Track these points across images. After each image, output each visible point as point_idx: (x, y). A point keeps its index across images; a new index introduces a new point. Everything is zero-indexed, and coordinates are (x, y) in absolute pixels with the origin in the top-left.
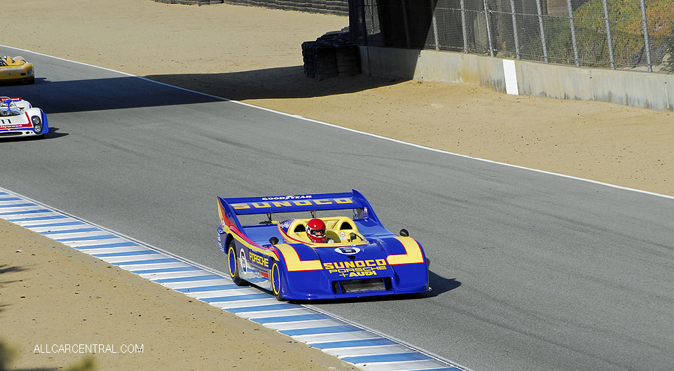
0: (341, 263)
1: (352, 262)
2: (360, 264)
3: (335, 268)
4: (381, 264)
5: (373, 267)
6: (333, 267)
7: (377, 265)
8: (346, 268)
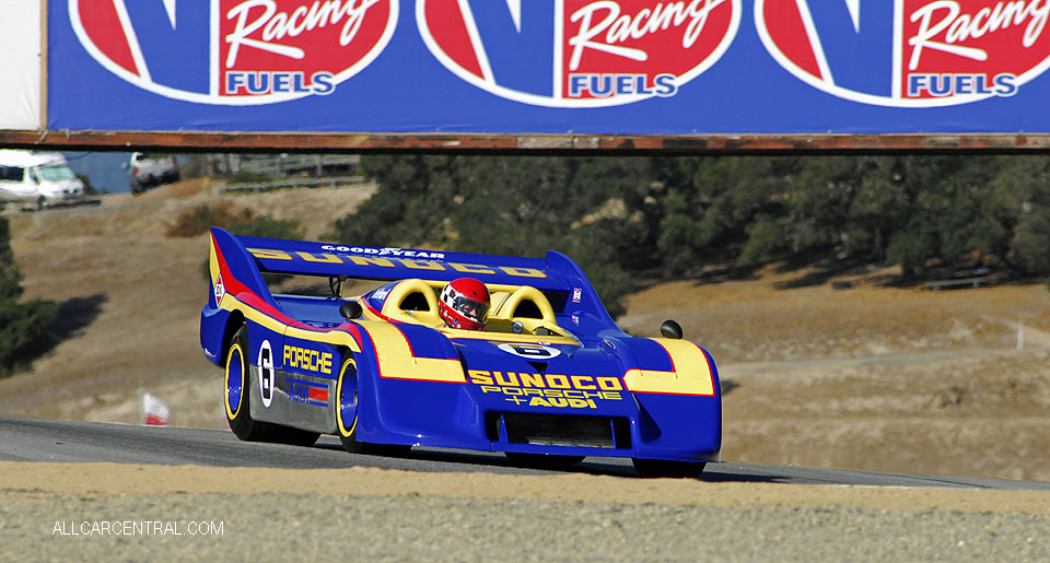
0: (512, 375)
1: (538, 377)
2: (558, 382)
3: (496, 384)
4: (609, 388)
5: (589, 391)
6: (490, 381)
7: (599, 389)
8: (522, 386)
